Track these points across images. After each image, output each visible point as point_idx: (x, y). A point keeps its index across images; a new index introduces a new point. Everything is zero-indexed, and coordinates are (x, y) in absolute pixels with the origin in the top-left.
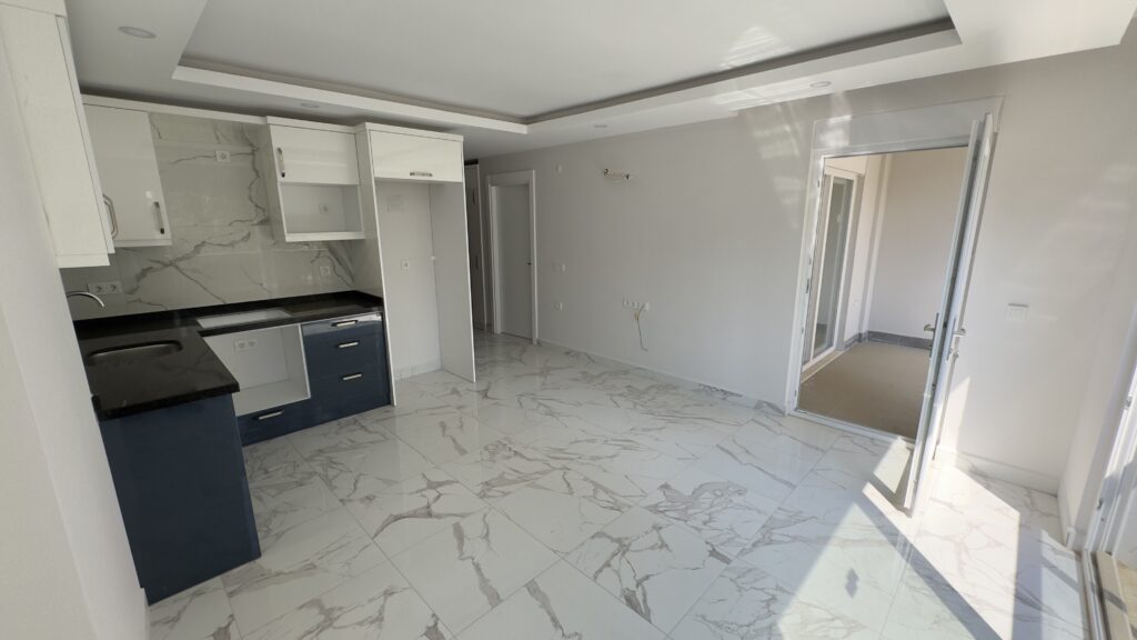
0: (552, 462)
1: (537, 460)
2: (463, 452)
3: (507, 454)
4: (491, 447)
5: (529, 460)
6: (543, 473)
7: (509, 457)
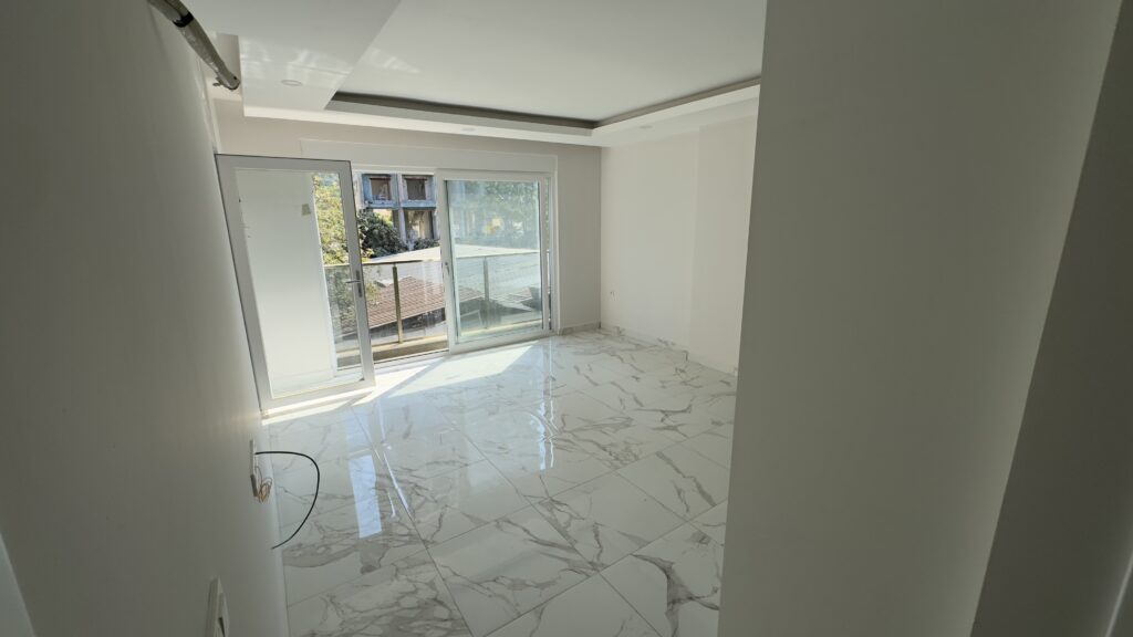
0: (571, 437)
1: (585, 440)
2: (660, 455)
3: (613, 449)
4: (632, 458)
5: (592, 441)
6: (581, 430)
7: (611, 445)
